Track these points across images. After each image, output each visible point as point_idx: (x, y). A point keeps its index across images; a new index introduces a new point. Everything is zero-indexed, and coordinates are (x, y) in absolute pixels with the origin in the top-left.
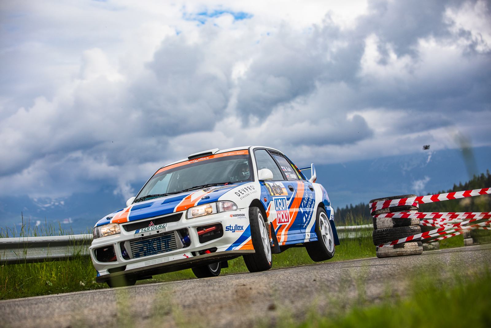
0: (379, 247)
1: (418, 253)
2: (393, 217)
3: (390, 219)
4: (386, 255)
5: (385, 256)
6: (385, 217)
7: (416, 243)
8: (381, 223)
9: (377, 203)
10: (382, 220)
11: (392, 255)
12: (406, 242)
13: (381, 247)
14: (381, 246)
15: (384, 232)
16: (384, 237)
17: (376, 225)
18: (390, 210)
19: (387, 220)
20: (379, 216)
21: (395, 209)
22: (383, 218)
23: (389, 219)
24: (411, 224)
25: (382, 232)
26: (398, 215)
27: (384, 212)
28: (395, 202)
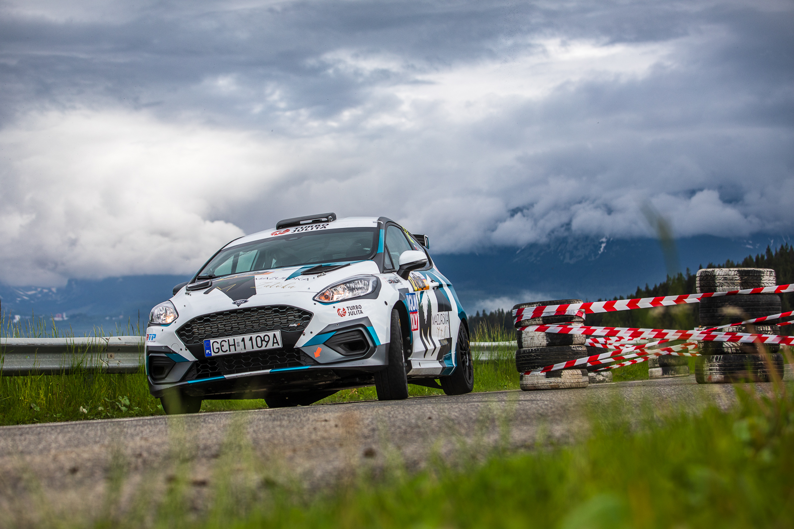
0: (525, 374)
1: (581, 386)
2: (546, 331)
3: (543, 334)
4: (535, 386)
5: (533, 388)
6: (536, 331)
7: (579, 372)
8: (529, 339)
9: (523, 309)
10: (531, 334)
11: (543, 387)
12: (565, 368)
13: (527, 375)
14: (528, 373)
15: (533, 353)
16: (533, 359)
17: (522, 343)
18: (543, 320)
19: (537, 335)
20: (527, 329)
21: (549, 320)
22: (532, 332)
23: (541, 335)
24: (574, 343)
25: (529, 352)
26: (554, 328)
27: (534, 323)
28: (551, 310)
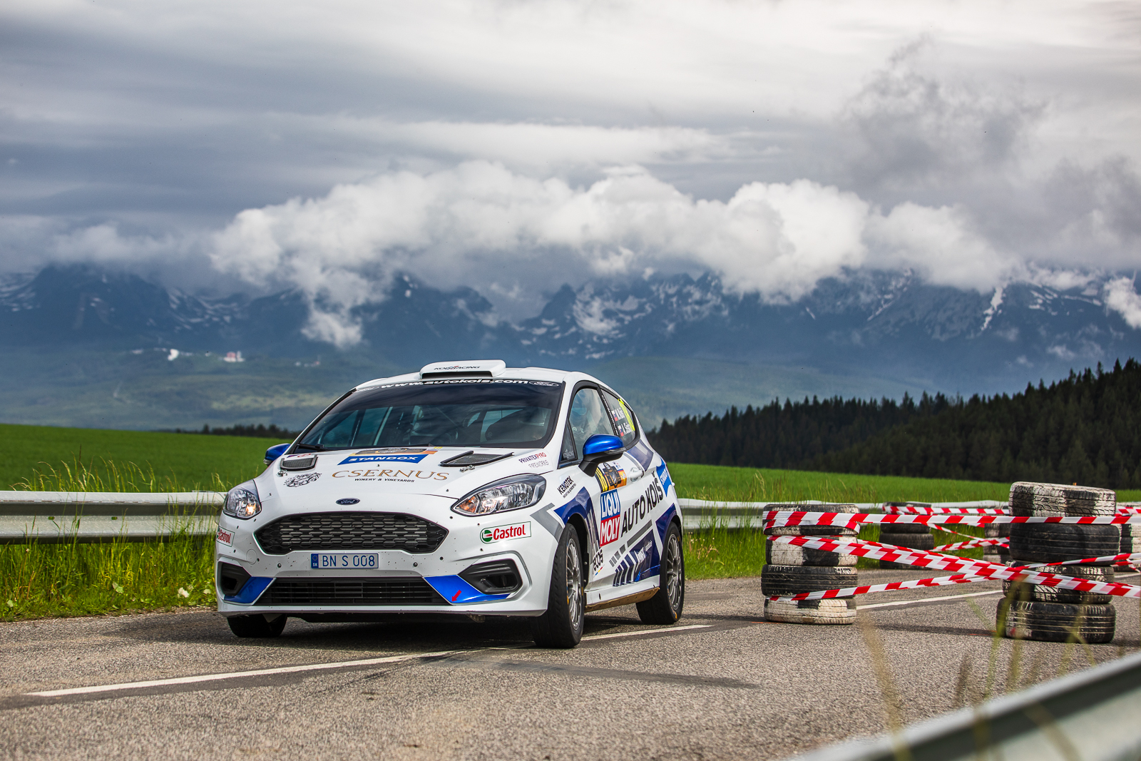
0: (771, 599)
1: (845, 623)
2: (804, 545)
3: (799, 548)
4: (782, 617)
5: (780, 620)
6: (790, 543)
7: (844, 603)
8: (780, 553)
9: (776, 512)
10: (784, 547)
11: (793, 620)
12: (824, 598)
13: (773, 601)
14: (775, 598)
15: (784, 572)
16: (783, 581)
17: (771, 557)
18: (801, 530)
19: (791, 549)
20: (778, 540)
21: (809, 531)
22: (785, 544)
23: (797, 549)
24: (839, 564)
25: (779, 571)
26: (814, 542)
27: (788, 532)
28: (812, 518)
